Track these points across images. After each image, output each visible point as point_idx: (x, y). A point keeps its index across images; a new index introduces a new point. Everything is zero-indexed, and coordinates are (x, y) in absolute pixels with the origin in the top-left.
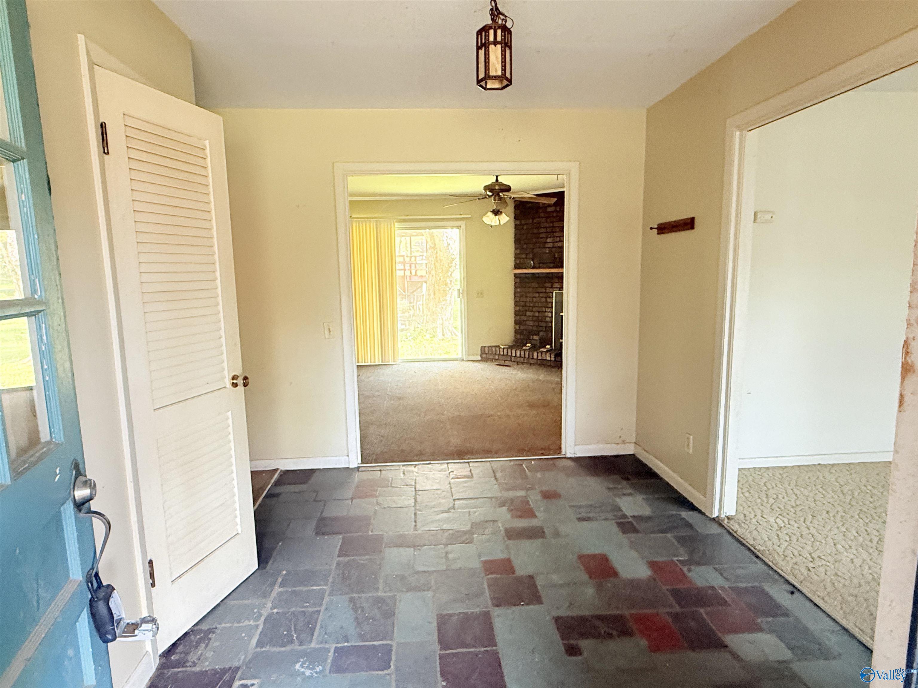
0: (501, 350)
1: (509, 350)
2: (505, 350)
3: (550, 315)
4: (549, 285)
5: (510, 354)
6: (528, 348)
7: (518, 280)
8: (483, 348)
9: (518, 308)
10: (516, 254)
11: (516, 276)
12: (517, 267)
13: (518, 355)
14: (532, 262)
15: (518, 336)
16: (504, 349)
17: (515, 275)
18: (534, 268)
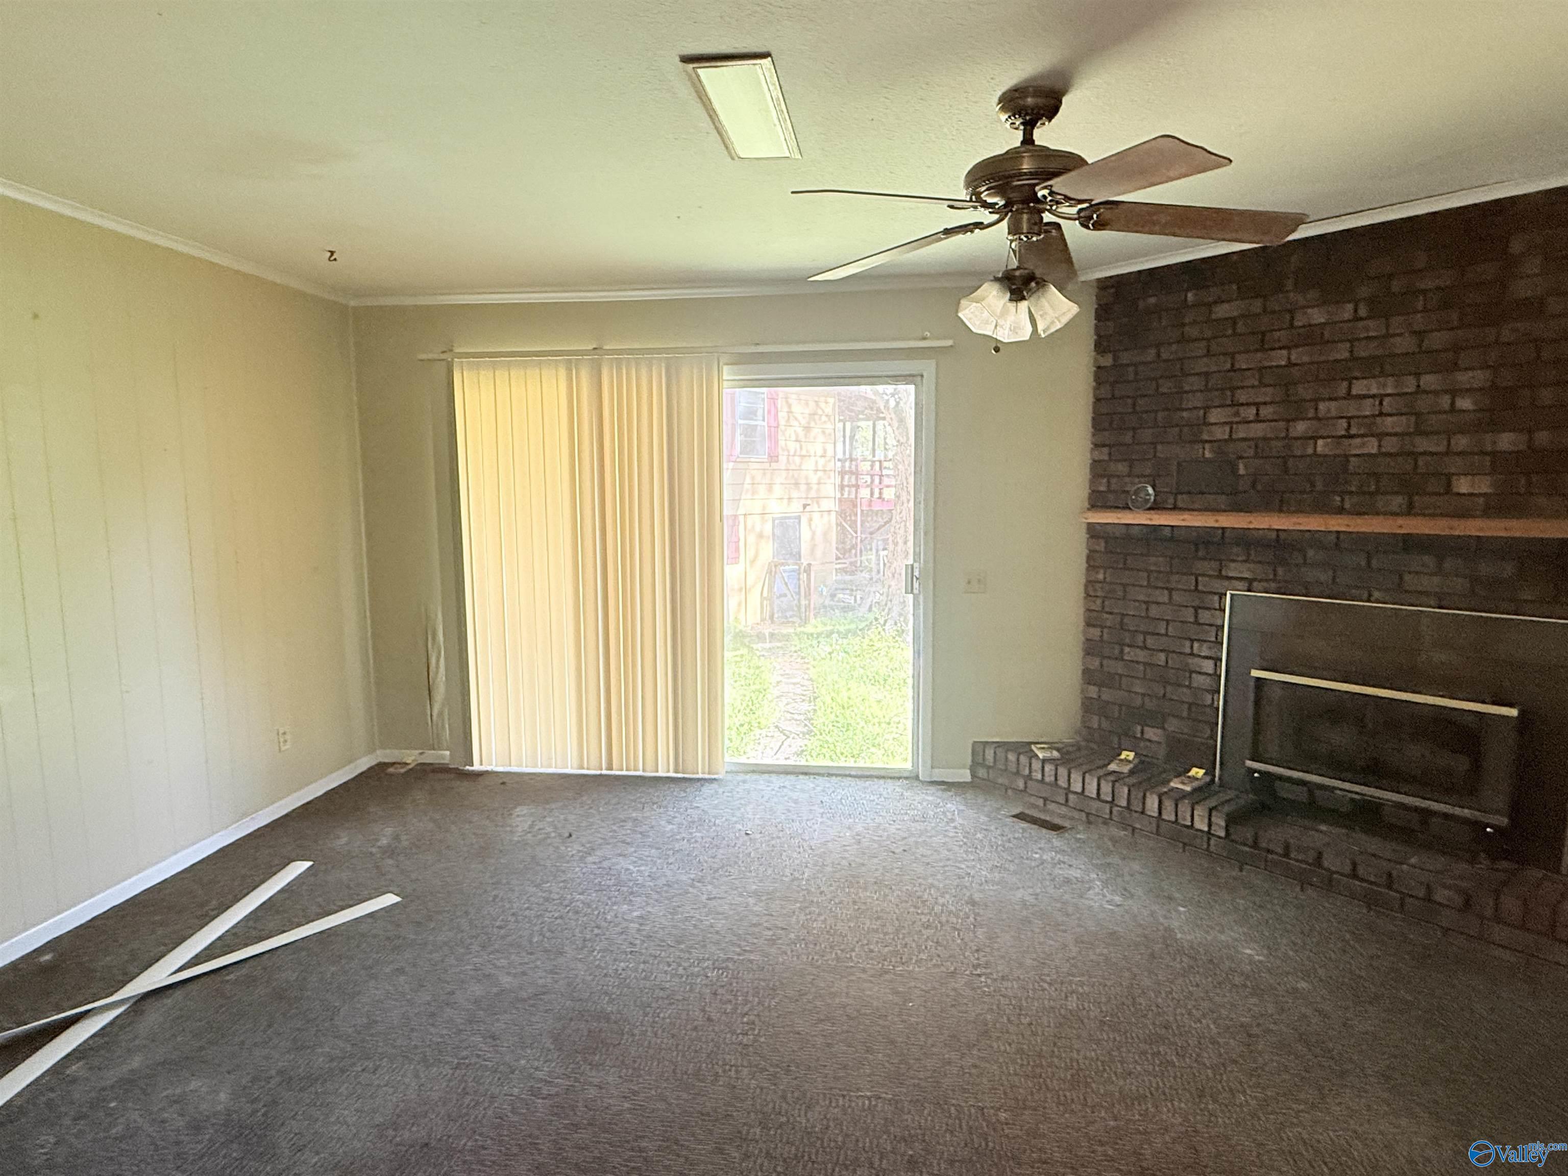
0: (1036, 765)
1: (1063, 772)
2: (1049, 768)
3: (1208, 666)
4: (1209, 567)
5: (1063, 782)
6: (1126, 769)
7: (1101, 546)
8: (979, 748)
9: (1095, 632)
10: (1095, 463)
11: (1093, 531)
12: (1097, 501)
13: (1092, 790)
14: (1150, 490)
15: (1095, 722)
16: (1044, 761)
17: (1091, 527)
18: (1156, 507)
